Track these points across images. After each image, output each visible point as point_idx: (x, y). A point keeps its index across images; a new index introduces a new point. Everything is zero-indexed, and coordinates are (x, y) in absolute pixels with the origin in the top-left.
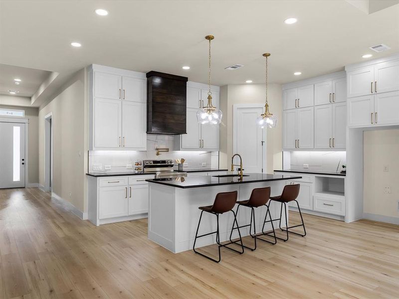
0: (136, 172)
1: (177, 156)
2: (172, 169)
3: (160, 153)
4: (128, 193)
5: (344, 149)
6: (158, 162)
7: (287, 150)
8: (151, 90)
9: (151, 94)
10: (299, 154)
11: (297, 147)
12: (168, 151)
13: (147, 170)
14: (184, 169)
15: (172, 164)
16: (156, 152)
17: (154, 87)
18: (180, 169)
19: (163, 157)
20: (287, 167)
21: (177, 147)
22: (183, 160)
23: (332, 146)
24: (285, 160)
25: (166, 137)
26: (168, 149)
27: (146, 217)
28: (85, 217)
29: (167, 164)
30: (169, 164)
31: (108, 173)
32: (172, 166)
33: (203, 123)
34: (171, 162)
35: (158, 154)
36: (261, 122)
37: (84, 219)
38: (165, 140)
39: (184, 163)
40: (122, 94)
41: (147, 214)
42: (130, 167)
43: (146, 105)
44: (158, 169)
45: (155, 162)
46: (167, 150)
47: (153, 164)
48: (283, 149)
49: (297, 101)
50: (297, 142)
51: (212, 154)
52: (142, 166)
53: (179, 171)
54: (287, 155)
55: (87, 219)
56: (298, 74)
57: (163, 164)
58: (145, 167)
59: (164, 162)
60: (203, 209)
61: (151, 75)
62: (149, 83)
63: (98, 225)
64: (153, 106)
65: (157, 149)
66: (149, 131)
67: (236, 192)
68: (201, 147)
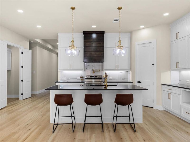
0: (81, 81)
3: (95, 72)
6: (93, 77)
12: (99, 71)
25: (98, 64)
26: (99, 70)
29: (98, 78)
31: (68, 81)
32: (101, 79)
34: (100, 77)
38: (97, 66)
44: (93, 80)
45: (91, 76)
47: (90, 78)
48: (171, 69)
49: (177, 34)
50: (177, 64)
51: (128, 72)
57: (96, 77)
59: (96, 76)
65: (93, 70)
68: (117, 69)
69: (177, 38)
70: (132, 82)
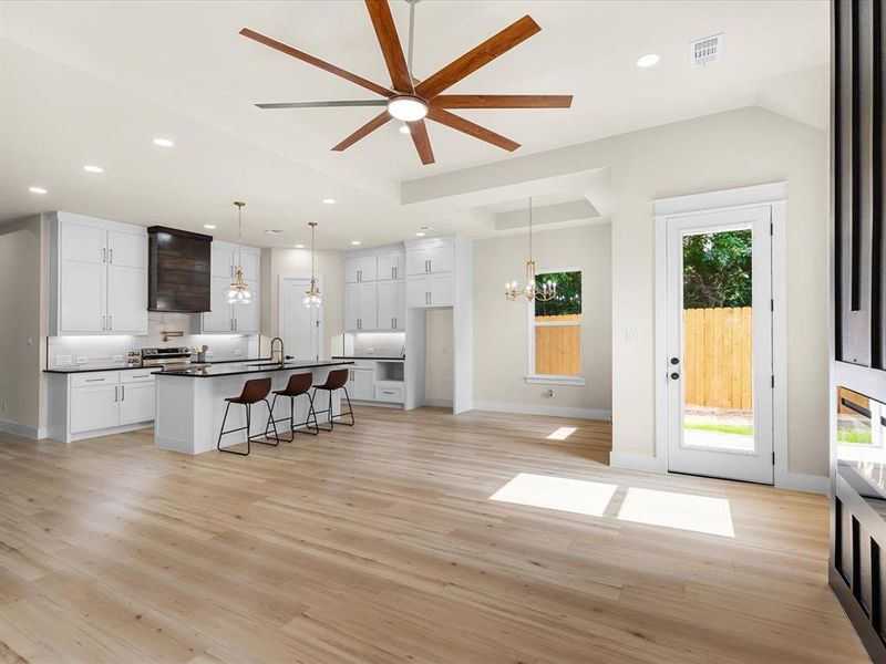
0: (131, 365)
1: (196, 342)
2: (188, 361)
3: (168, 338)
4: (119, 394)
5: (403, 331)
6: (166, 351)
7: (350, 332)
8: (155, 252)
9: (155, 258)
10: (363, 336)
11: (360, 328)
12: (182, 336)
13: (146, 362)
14: (206, 360)
15: (189, 353)
16: (162, 337)
17: (160, 248)
18: (201, 359)
19: (172, 344)
20: (349, 353)
21: (196, 329)
22: (205, 348)
23: (395, 327)
24: (348, 344)
25: (178, 316)
26: (182, 332)
27: (151, 426)
28: (42, 433)
29: (179, 353)
30: (184, 353)
31: (82, 368)
32: (188, 356)
33: (231, 301)
34: (187, 351)
35: (165, 340)
36: (307, 300)
37: (39, 438)
38: (177, 320)
39: (207, 352)
40: (107, 255)
41: (153, 421)
42: (120, 359)
43: (147, 271)
44: (166, 361)
45: (160, 351)
46: (181, 334)
47: (157, 354)
48: (344, 331)
49: (359, 273)
50: (359, 322)
51: (249, 338)
52: (139, 358)
53: (199, 362)
54: (349, 338)
55: (45, 436)
56: (356, 243)
57: (174, 353)
58: (144, 358)
59: (176, 350)
60: (231, 400)
61: (153, 231)
62: (151, 242)
63: (68, 442)
64: (159, 274)
65: (164, 333)
66: (151, 307)
67: (270, 379)
68: (233, 329)
69: (359, 279)
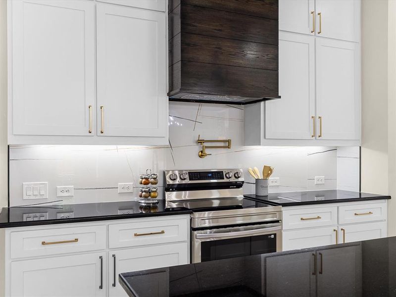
2: (239, 194)
3: (207, 151)
12: (228, 147)
15: (240, 180)
16: (197, 149)
18: (262, 193)
19: (215, 162)
21: (252, 134)
22: (268, 171)
26: (229, 141)
29: (225, 180)
30: (233, 180)
32: (239, 185)
34: (237, 176)
35: (202, 155)
39: (270, 178)
45: (193, 175)
46: (227, 144)
47: (188, 181)
51: (339, 153)
57: (216, 180)
59: (219, 174)
65: (200, 142)
68: (316, 135)
70: (389, 197)
